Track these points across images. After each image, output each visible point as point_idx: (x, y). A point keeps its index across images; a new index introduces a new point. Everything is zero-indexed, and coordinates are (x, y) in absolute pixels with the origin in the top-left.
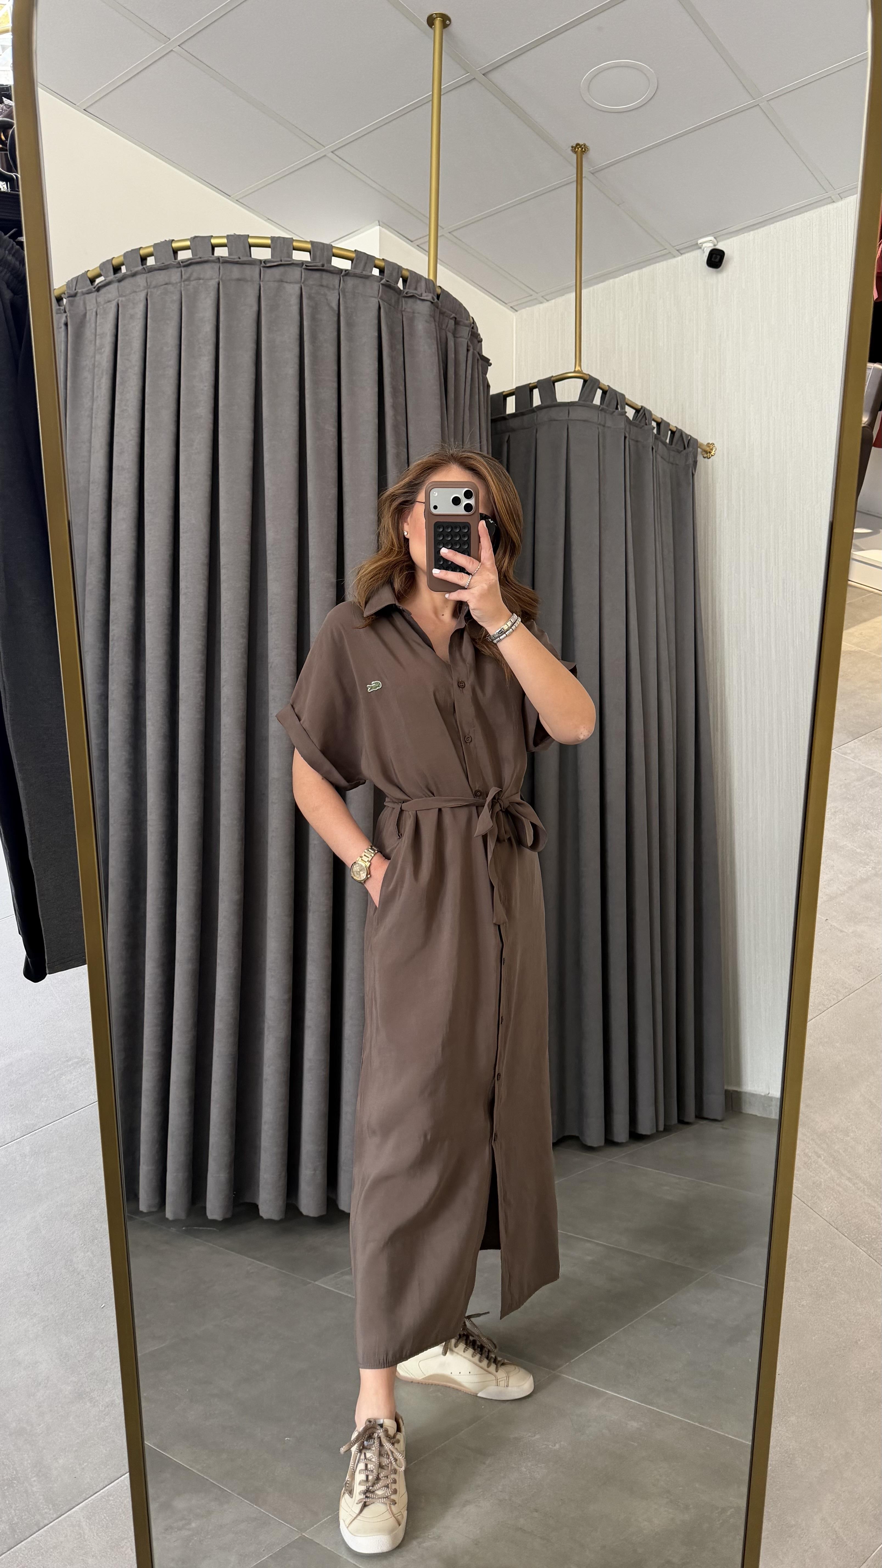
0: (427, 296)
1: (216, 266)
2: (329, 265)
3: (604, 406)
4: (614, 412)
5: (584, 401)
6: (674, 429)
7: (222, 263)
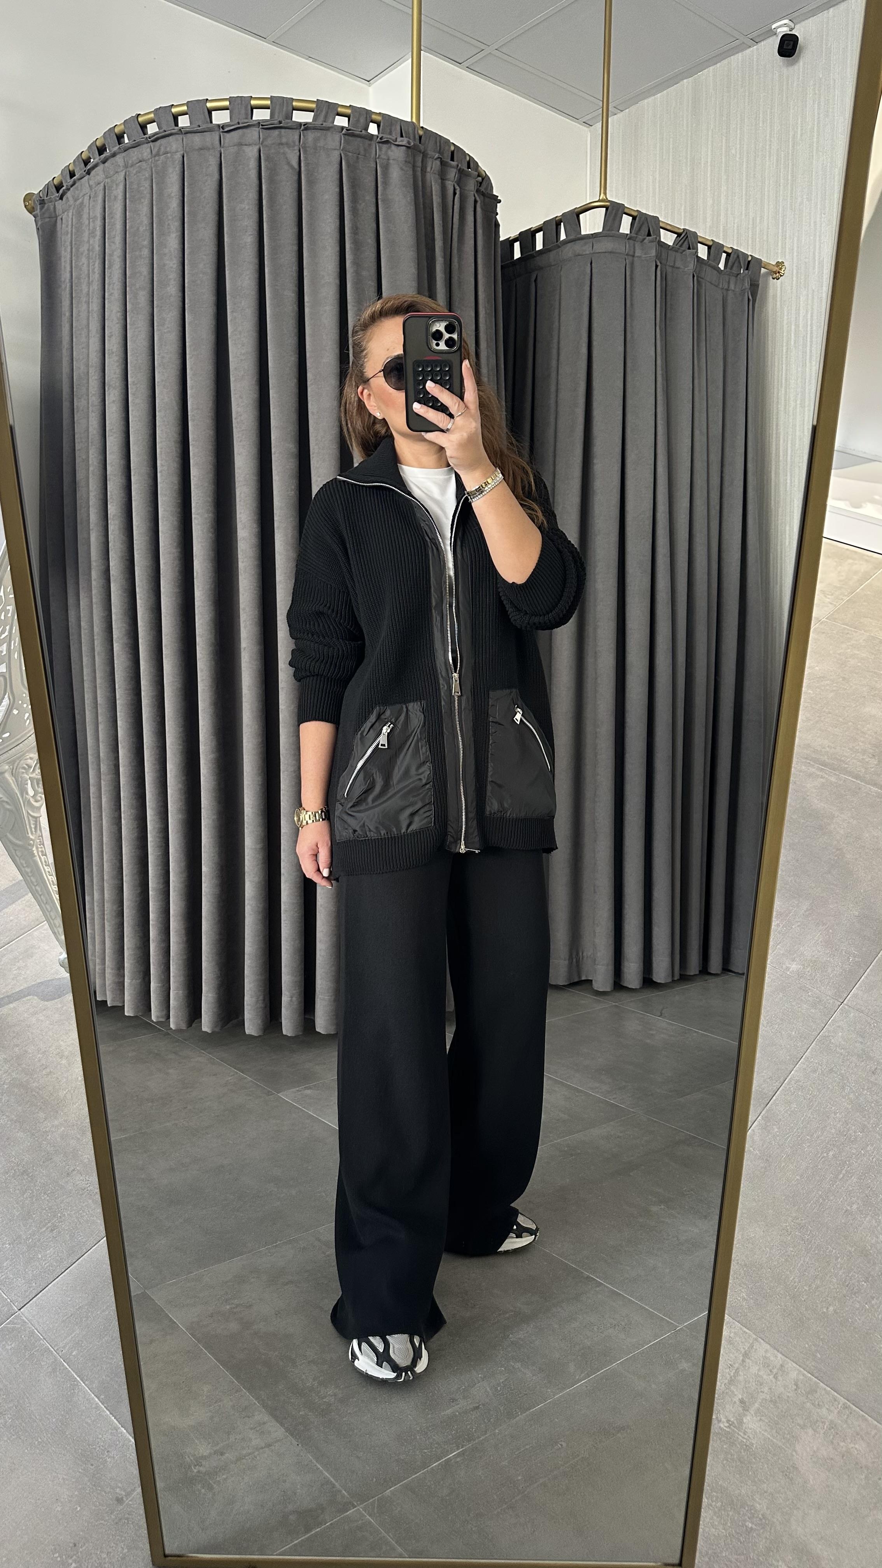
0: (402, 141)
1: (179, 137)
2: (289, 121)
3: (633, 235)
4: (644, 239)
5: (609, 230)
6: (730, 251)
7: (185, 134)
